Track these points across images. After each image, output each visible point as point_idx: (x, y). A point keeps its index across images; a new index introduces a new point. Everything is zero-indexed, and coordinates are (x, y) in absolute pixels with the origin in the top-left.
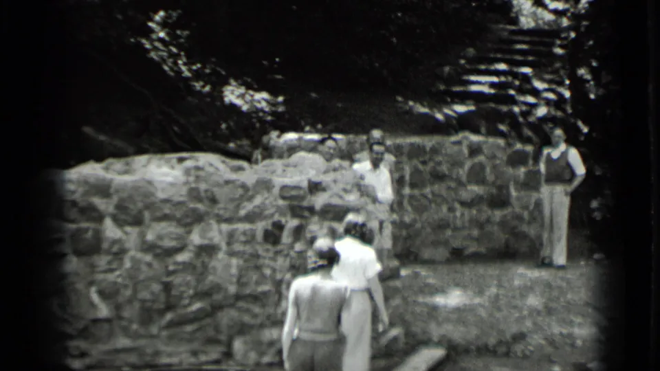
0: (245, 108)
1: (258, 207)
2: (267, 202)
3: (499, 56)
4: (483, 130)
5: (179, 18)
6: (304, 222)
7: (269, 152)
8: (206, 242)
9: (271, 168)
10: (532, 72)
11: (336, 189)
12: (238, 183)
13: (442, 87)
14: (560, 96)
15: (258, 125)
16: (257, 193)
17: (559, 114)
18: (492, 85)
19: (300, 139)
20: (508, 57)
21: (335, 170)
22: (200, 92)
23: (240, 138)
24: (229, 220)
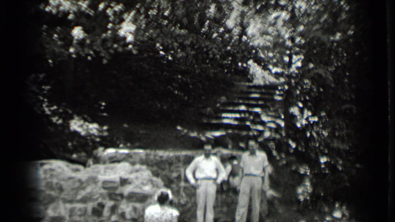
0: (83, 133)
1: (89, 193)
2: (95, 191)
3: (241, 101)
4: (230, 146)
5: (43, 78)
6: (117, 203)
7: (97, 160)
8: (56, 215)
9: (96, 170)
10: (261, 112)
11: (137, 183)
12: (77, 179)
13: (205, 121)
14: (278, 125)
15: (91, 144)
16: (88, 185)
17: (278, 136)
18: (236, 119)
19: (116, 152)
20: (246, 102)
21: (137, 171)
22: (55, 124)
23: (80, 152)
24: (71, 202)
